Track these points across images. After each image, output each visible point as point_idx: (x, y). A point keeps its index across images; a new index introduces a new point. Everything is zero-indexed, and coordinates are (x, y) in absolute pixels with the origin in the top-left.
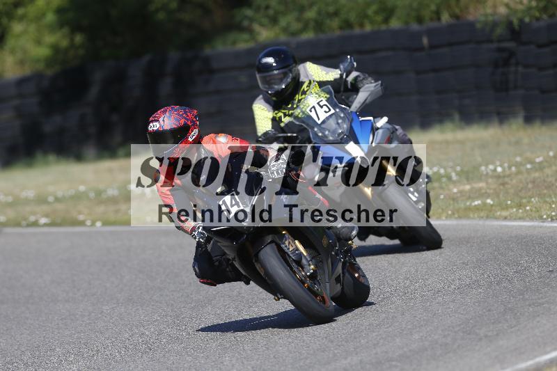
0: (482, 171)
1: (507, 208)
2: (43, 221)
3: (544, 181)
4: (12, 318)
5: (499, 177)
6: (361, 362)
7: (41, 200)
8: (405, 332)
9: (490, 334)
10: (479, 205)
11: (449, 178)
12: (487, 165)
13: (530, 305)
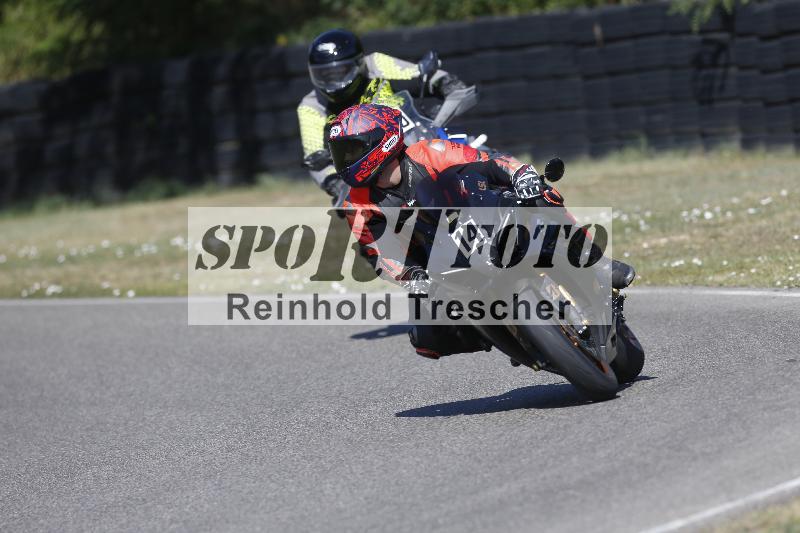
0: (683, 218)
1: (721, 270)
2: (52, 289)
3: (775, 232)
4: (15, 427)
5: (707, 226)
6: (523, 490)
7: (47, 260)
8: (585, 449)
9: (708, 450)
10: (681, 265)
11: (636, 228)
12: (690, 210)
13: (764, 409)
